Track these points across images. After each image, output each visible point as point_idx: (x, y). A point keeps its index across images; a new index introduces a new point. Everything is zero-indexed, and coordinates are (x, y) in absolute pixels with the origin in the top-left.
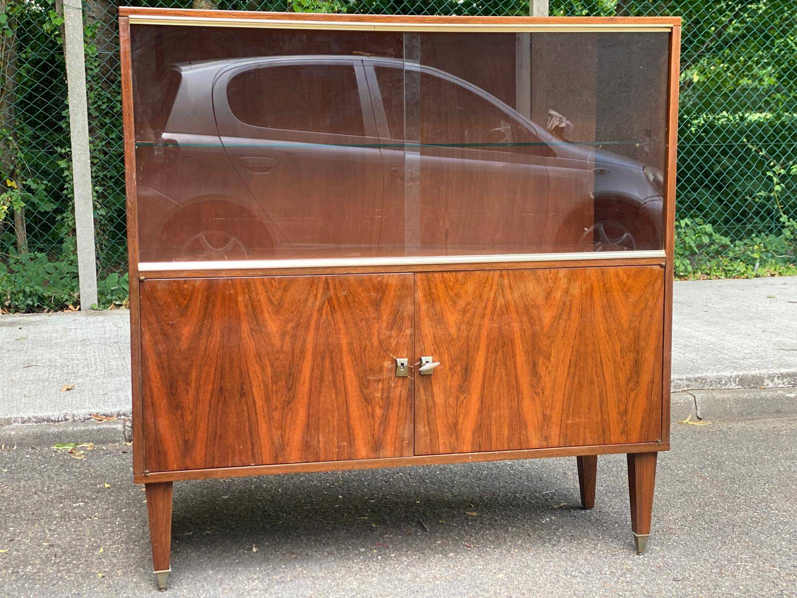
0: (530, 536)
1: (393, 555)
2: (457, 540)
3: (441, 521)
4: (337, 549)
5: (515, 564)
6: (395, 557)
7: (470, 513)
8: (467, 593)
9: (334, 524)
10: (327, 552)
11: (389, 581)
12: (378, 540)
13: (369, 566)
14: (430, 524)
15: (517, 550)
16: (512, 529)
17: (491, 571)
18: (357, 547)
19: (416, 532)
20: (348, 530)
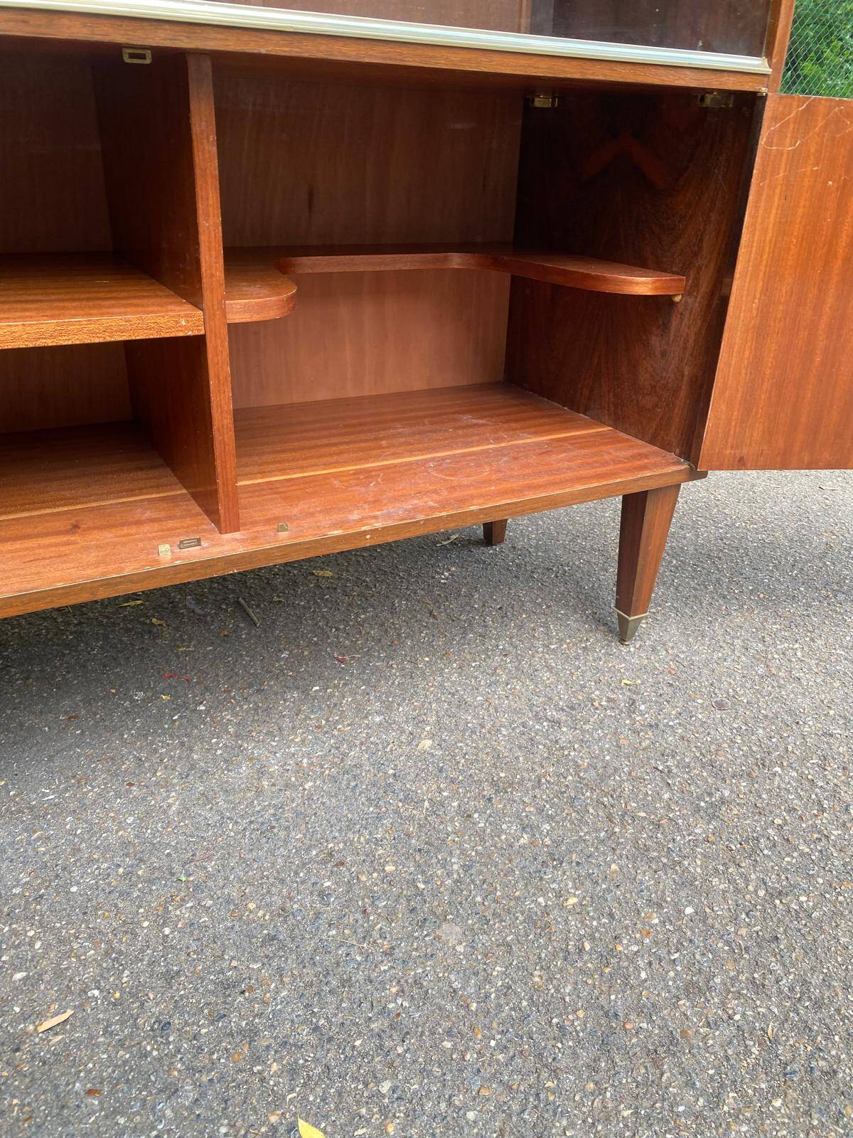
0: (434, 617)
1: (202, 708)
2: (316, 644)
3: (276, 599)
4: (87, 702)
5: (438, 700)
6: (208, 712)
7: (321, 573)
8: (379, 818)
9: (80, 623)
10: (66, 713)
11: (207, 798)
12: (168, 662)
13: (156, 751)
14: (258, 606)
15: (427, 659)
16: (400, 602)
17: (403, 732)
18: (128, 690)
19: (236, 629)
20: (106, 638)
